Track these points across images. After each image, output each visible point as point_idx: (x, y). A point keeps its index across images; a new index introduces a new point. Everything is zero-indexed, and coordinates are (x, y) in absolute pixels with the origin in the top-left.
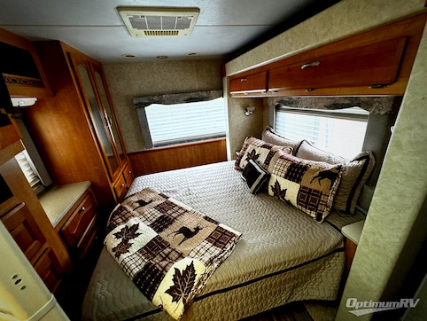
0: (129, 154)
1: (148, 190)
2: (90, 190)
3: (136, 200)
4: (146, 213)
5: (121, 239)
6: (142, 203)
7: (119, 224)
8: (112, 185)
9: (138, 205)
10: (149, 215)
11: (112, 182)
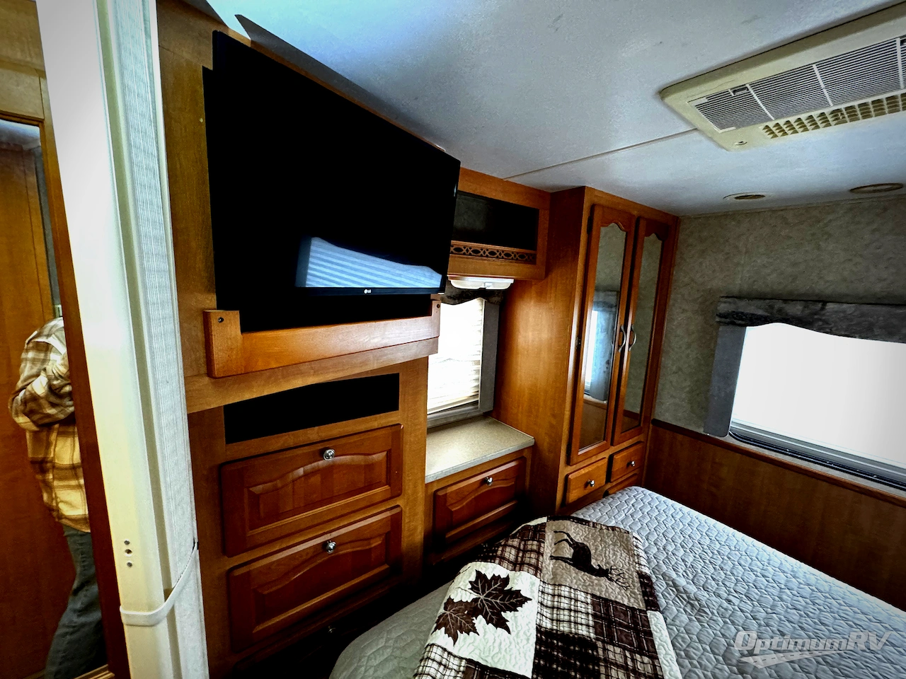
0: (658, 424)
1: (622, 538)
2: (526, 454)
3: (578, 539)
4: (565, 591)
5: (474, 596)
6: (581, 559)
7: (502, 559)
8: (564, 470)
9: (568, 552)
10: (565, 603)
11: (568, 463)
